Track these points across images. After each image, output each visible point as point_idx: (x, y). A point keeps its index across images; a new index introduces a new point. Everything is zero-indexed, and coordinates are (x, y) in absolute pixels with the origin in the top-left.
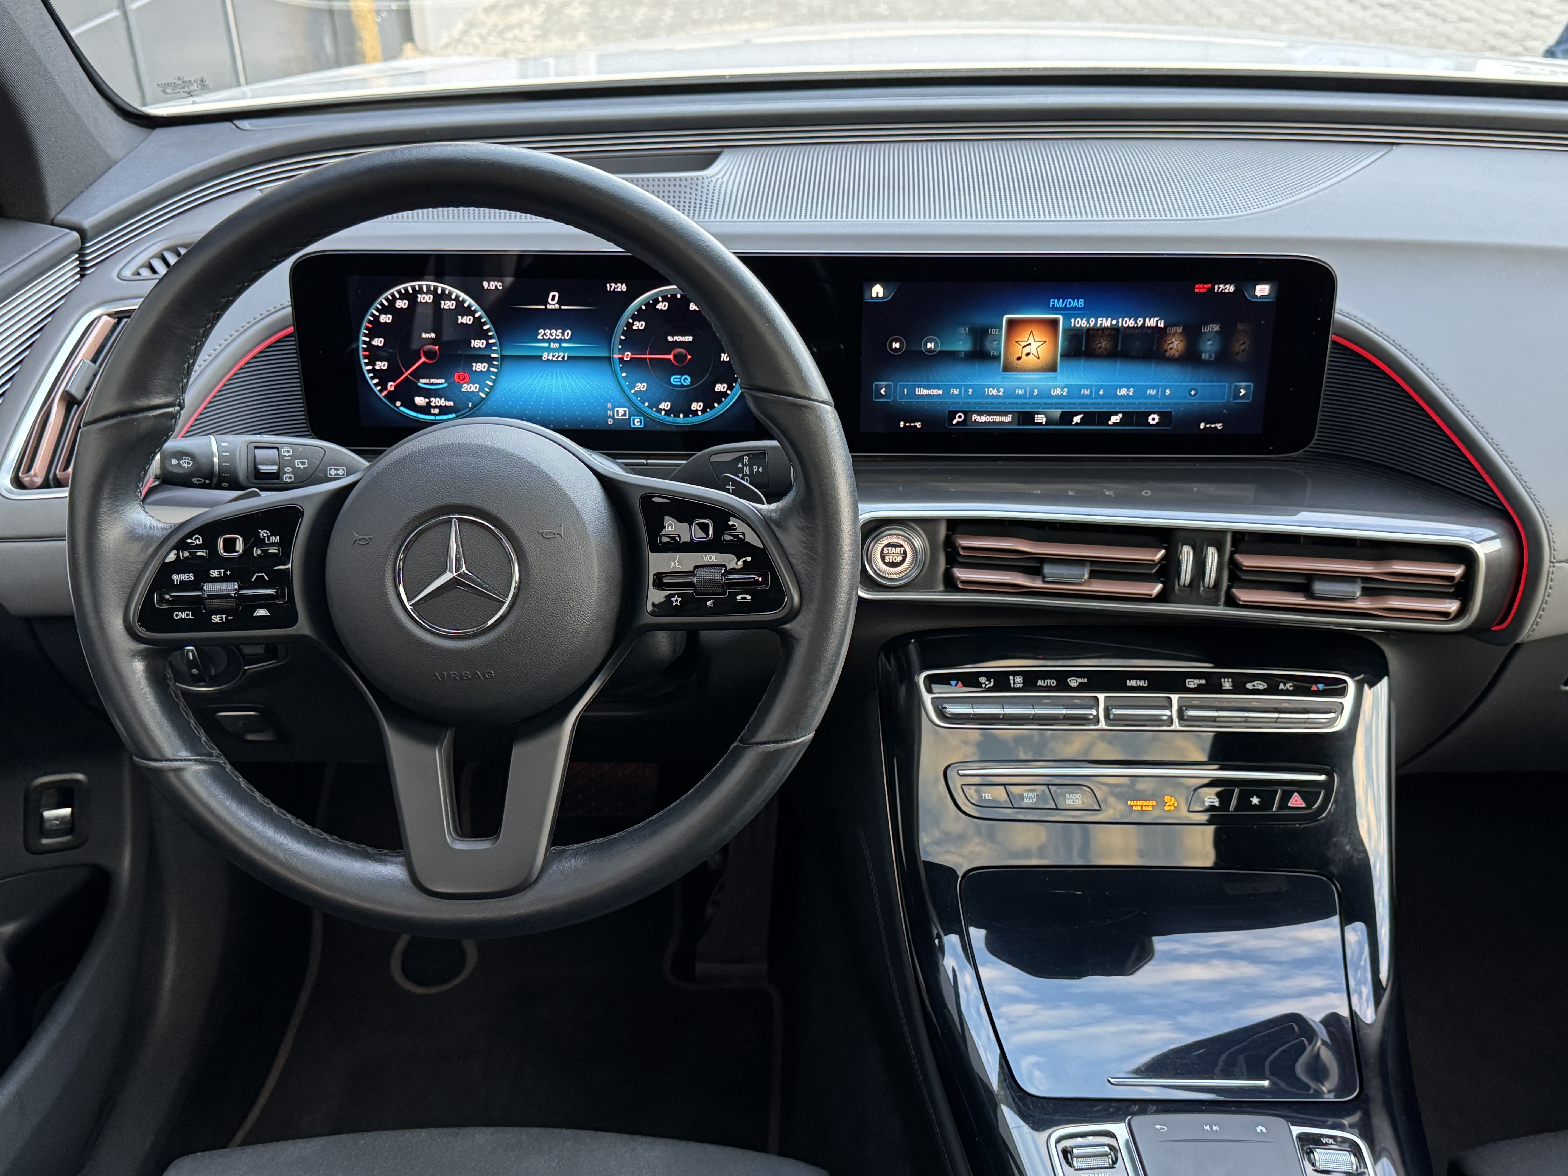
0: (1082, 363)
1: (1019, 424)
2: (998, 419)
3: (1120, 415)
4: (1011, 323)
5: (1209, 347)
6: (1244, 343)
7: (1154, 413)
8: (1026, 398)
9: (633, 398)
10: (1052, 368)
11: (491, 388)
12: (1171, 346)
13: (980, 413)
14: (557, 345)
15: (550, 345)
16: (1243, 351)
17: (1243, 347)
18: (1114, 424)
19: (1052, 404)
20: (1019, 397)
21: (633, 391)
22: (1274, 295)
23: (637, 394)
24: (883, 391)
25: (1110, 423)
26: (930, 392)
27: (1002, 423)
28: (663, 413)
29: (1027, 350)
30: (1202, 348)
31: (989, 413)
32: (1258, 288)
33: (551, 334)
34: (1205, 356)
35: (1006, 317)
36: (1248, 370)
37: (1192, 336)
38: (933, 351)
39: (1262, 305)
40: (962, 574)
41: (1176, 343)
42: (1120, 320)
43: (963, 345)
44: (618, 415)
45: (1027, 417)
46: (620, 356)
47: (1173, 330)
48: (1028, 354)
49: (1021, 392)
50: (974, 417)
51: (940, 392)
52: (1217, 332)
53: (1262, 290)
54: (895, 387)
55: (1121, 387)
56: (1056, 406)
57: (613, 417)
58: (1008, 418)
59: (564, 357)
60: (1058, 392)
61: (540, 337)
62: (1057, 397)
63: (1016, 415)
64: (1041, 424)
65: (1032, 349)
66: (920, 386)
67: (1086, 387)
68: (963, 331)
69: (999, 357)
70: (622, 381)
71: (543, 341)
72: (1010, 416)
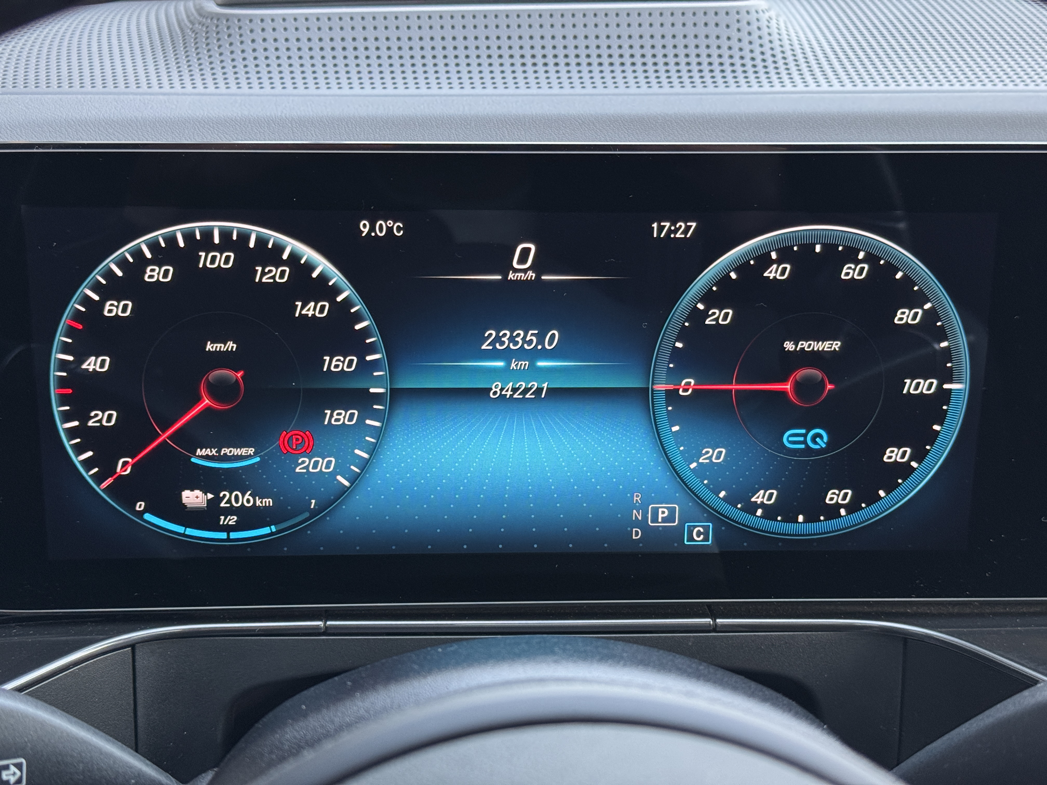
9: (694, 482)
11: (365, 465)
14: (525, 364)
15: (509, 364)
21: (693, 465)
23: (702, 471)
28: (759, 512)
33: (512, 339)
44: (655, 519)
46: (671, 387)
57: (642, 524)
61: (485, 346)
70: (670, 443)
71: (494, 354)
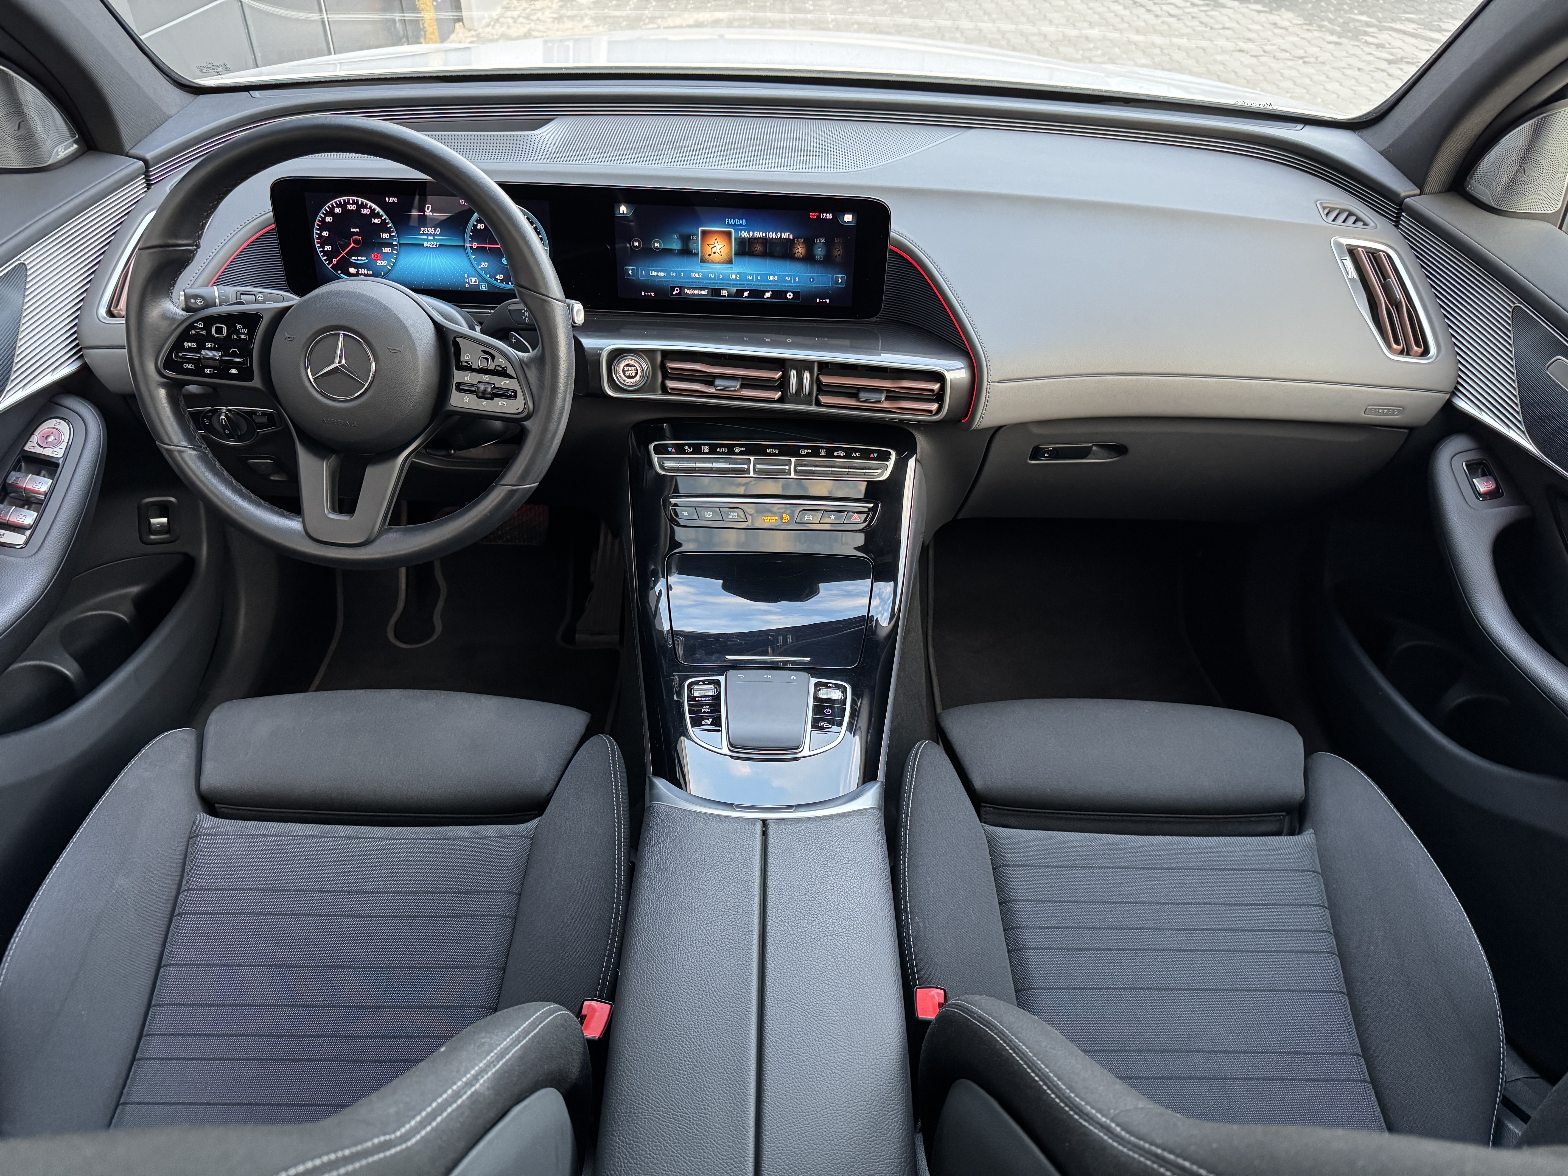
0: (747, 260)
1: (712, 296)
2: (700, 292)
3: (771, 292)
4: (704, 233)
5: (819, 252)
6: (839, 250)
7: (790, 292)
8: (715, 280)
9: (480, 272)
10: (730, 262)
11: (394, 263)
12: (797, 251)
13: (689, 288)
14: (432, 238)
15: (428, 237)
16: (839, 255)
17: (839, 253)
18: (768, 298)
19: (730, 284)
20: (711, 279)
21: (480, 267)
22: (854, 221)
23: (483, 268)
24: (630, 272)
25: (765, 297)
26: (659, 274)
27: (702, 295)
28: (499, 281)
29: (714, 250)
30: (816, 252)
31: (695, 289)
32: (846, 216)
33: (428, 231)
34: (817, 258)
35: (700, 229)
36: (842, 267)
37: (810, 245)
38: (659, 249)
39: (847, 227)
40: (670, 384)
41: (800, 249)
42: (767, 233)
43: (676, 245)
44: (472, 282)
45: (716, 292)
46: (471, 245)
47: (798, 241)
48: (715, 253)
49: (712, 276)
50: (686, 290)
51: (664, 274)
52: (823, 243)
53: (848, 218)
54: (638, 269)
55: (771, 275)
56: (734, 285)
57: (469, 283)
58: (706, 292)
59: (436, 245)
60: (734, 276)
61: (421, 232)
62: (733, 280)
63: (710, 290)
64: (725, 296)
65: (717, 249)
66: (652, 270)
67: (750, 274)
68: (676, 237)
69: (697, 254)
70: (473, 261)
71: (424, 234)
72: (707, 291)
